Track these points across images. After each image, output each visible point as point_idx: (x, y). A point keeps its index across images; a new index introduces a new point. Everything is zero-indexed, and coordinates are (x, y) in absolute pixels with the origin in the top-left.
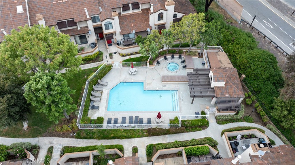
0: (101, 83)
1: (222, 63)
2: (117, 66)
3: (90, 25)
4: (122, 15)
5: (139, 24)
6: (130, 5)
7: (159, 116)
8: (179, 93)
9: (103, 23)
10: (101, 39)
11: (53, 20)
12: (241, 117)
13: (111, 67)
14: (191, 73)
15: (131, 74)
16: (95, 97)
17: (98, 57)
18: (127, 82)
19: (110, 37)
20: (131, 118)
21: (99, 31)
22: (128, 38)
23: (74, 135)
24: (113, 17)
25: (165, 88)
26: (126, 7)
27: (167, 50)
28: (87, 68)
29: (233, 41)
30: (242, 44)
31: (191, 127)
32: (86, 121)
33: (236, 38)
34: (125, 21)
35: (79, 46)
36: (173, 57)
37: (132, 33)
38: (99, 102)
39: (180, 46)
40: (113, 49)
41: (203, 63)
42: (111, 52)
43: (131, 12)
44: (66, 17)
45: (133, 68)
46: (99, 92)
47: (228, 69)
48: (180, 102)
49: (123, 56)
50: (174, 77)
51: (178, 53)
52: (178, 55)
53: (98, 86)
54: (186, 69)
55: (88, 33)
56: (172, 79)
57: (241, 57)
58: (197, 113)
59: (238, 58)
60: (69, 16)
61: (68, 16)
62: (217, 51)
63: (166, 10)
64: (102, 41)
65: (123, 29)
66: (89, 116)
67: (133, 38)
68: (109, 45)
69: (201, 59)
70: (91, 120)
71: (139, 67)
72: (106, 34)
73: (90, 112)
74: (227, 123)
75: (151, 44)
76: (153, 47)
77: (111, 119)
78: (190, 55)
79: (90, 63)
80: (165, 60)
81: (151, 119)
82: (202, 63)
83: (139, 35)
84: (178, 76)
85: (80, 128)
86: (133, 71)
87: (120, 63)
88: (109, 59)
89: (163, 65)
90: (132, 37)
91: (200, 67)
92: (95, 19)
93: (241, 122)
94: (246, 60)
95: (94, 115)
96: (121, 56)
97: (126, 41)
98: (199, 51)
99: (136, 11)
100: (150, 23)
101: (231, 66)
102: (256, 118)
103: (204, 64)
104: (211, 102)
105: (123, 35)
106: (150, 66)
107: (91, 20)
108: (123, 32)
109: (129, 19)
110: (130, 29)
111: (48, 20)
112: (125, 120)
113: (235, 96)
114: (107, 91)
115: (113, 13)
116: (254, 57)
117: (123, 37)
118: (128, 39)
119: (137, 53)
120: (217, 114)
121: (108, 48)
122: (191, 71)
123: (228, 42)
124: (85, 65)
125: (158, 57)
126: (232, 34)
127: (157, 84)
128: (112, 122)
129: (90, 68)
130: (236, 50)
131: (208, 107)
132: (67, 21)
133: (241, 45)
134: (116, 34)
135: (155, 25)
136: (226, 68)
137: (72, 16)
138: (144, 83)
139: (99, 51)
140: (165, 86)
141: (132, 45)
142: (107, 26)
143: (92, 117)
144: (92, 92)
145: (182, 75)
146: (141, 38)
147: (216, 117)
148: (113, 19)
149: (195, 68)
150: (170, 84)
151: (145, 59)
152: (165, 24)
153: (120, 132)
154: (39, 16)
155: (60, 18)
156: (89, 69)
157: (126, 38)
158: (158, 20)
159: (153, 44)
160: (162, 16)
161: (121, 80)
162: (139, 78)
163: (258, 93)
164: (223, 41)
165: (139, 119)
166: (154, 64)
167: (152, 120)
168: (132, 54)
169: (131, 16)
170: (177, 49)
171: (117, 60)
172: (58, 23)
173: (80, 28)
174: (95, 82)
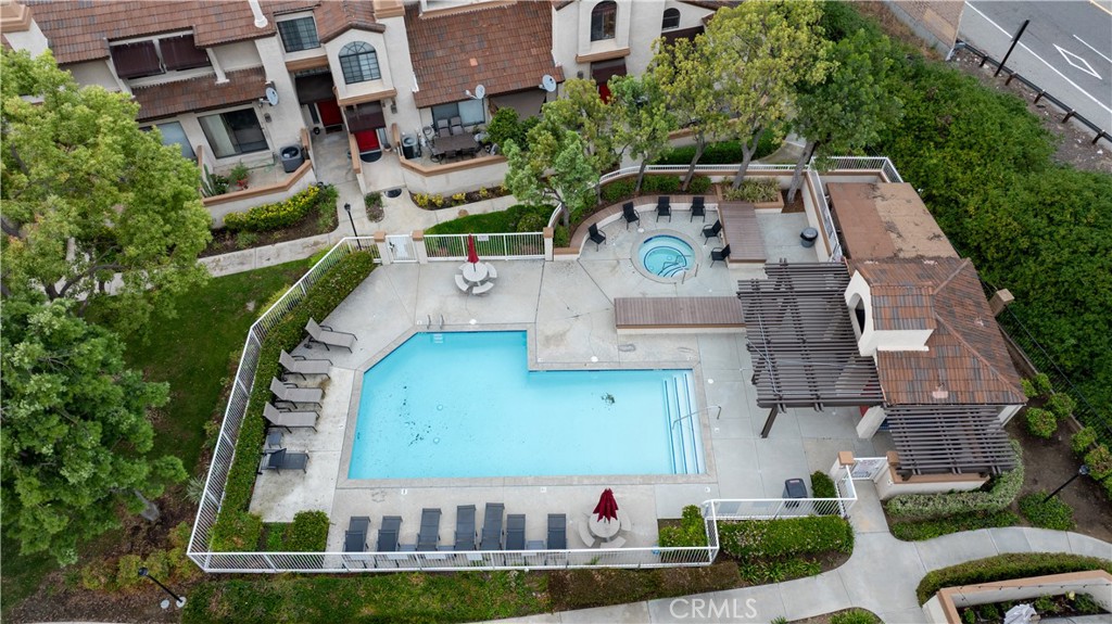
0: (324, 337)
1: (900, 236)
2: (401, 252)
3: (274, 58)
4: (424, 13)
5: (503, 57)
7: (607, 507)
8: (700, 380)
9: (333, 51)
10: (329, 130)
11: (88, 37)
12: (1009, 501)
13: (370, 259)
14: (756, 284)
15: (469, 291)
16: (293, 406)
17: (313, 214)
18: (447, 329)
19: (367, 118)
20: (465, 513)
21: (316, 93)
22: (454, 121)
23: (180, 605)
24: (378, 21)
25: (630, 359)
27: (636, 176)
28: (259, 266)
29: (944, 131)
30: (989, 145)
31: (767, 558)
32: (238, 533)
33: (957, 118)
34: (437, 46)
35: (226, 167)
36: (663, 210)
37: (469, 99)
38: (311, 432)
39: (696, 159)
40: (385, 174)
41: (808, 236)
42: (373, 189)
44: (152, 20)
45: (478, 264)
46: (310, 382)
47: (932, 262)
48: (705, 427)
49: (431, 206)
50: (673, 302)
51: (687, 192)
52: (691, 198)
53: (308, 353)
54: (730, 265)
55: (265, 98)
57: (988, 204)
58: (793, 489)
59: (971, 209)
60: (168, 17)
61: (162, 19)
62: (868, 179)
64: (335, 137)
65: (426, 79)
66: (255, 507)
67: (476, 124)
68: (365, 158)
69: (794, 216)
70: (267, 526)
71: (506, 257)
72: (349, 103)
73: (264, 483)
74: (941, 534)
75: (562, 147)
76: (573, 160)
77: (367, 519)
78: (742, 199)
79: (276, 242)
80: (629, 221)
81: (564, 516)
82: (802, 236)
83: (502, 108)
84: (692, 299)
85: (207, 570)
86: (478, 279)
87: (415, 239)
88: (366, 220)
89: (618, 246)
90: (472, 121)
91: (796, 254)
92: (296, 33)
93: (1011, 524)
94: (1015, 219)
95: (280, 501)
96: (421, 206)
97: (445, 138)
98: (785, 181)
100: (553, 52)
101: (946, 249)
102: (1083, 503)
103: (809, 241)
104: (855, 428)
105: (432, 107)
106: (558, 254)
107: (273, 35)
108: (430, 94)
109: (459, 34)
110: (460, 80)
111: (62, 32)
112: (437, 526)
113: (982, 397)
114: (350, 375)
115: (377, 4)
116: (1052, 204)
117: (429, 121)
118: (456, 130)
119: (495, 192)
120: (892, 486)
121: (358, 171)
122: (758, 273)
123: (916, 136)
124: (252, 250)
125: (595, 211)
126: (937, 101)
127: (591, 342)
128: (372, 536)
129: (274, 262)
130: (960, 175)
131: (847, 456)
132: (161, 40)
133: (985, 152)
134: (394, 103)
135: (580, 61)
136: (922, 257)
137: (184, 15)
138: (530, 334)
139: (320, 185)
140: (633, 348)
141: (471, 153)
142: (354, 65)
143: (271, 509)
144: (276, 386)
145: (711, 292)
146: (513, 120)
147: (884, 503)
148: (380, 30)
149: (775, 259)
150: (654, 336)
151: (533, 218)
152: (623, 58)
153: (411, 593)
154: (8, 9)
155: (123, 24)
156: (269, 268)
157: (443, 123)
158: (593, 39)
159: (573, 143)
160: (613, 17)
161: (421, 322)
162: (507, 310)
163: (1078, 379)
164: (893, 132)
165: (505, 518)
166: (574, 242)
167: (569, 523)
168: (471, 198)
170: (680, 170)
171: (403, 228)
172: (116, 50)
173: (228, 75)
174: (293, 334)
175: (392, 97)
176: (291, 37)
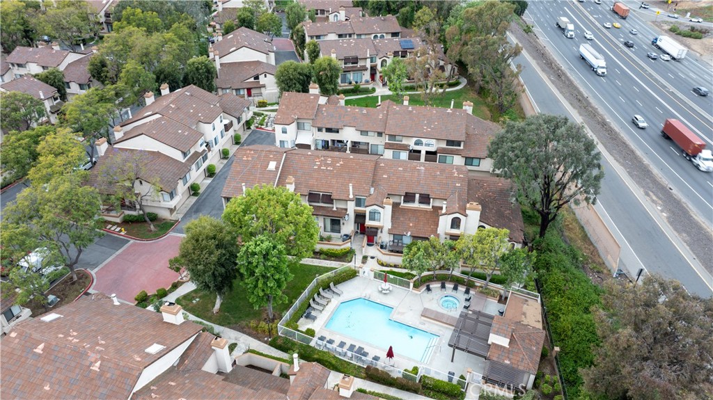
1: (526, 317)
2: (365, 275)
3: (352, 208)
4: (401, 206)
5: (421, 226)
6: (417, 196)
7: (390, 354)
8: (441, 340)
9: (368, 210)
10: (361, 233)
11: (305, 189)
13: (356, 274)
15: (381, 292)
16: (318, 304)
17: (345, 256)
18: (370, 300)
19: (373, 232)
20: (353, 346)
21: (361, 221)
22: (400, 241)
23: (270, 340)
24: (384, 205)
25: (422, 327)
26: (409, 197)
31: (434, 390)
32: (292, 327)
34: (402, 216)
35: (326, 235)
36: (455, 288)
37: (406, 235)
38: (320, 312)
39: (470, 275)
40: (373, 251)
41: (501, 311)
42: (366, 254)
43: (416, 205)
44: (322, 188)
45: (387, 283)
46: (325, 299)
47: (530, 327)
48: (435, 352)
49: (382, 265)
50: (443, 315)
52: (466, 287)
53: (328, 292)
55: (345, 218)
56: (437, 318)
60: (327, 189)
61: (325, 188)
62: (529, 299)
63: (466, 216)
64: (362, 236)
65: (394, 226)
66: (298, 323)
68: (368, 245)
69: (501, 304)
71: (398, 286)
72: (368, 226)
73: (302, 320)
77: (326, 337)
78: (484, 293)
79: (331, 260)
80: (442, 288)
81: (380, 358)
82: (499, 311)
85: (279, 334)
86: (385, 288)
87: (373, 272)
88: (360, 262)
89: (435, 294)
90: (406, 243)
92: (360, 202)
95: (304, 325)
96: (379, 264)
97: (395, 245)
98: (504, 293)
99: (423, 206)
100: (438, 228)
101: (540, 326)
103: (501, 314)
105: (394, 234)
106: (413, 290)
107: (353, 201)
108: (394, 230)
109: (410, 215)
110: (404, 229)
111: (299, 186)
112: (344, 345)
113: (521, 368)
114: (336, 302)
115: (385, 200)
117: (392, 239)
118: (399, 244)
120: (482, 385)
121: (364, 248)
124: (324, 261)
125: (432, 281)
127: (412, 318)
129: (328, 266)
131: (470, 369)
132: (322, 194)
134: (382, 230)
135: (446, 234)
136: (529, 325)
137: (331, 189)
138: (394, 309)
139: (351, 248)
140: (424, 324)
141: (402, 253)
142: (373, 215)
143: (301, 327)
144: (316, 296)
148: (384, 207)
150: (433, 323)
152: (460, 236)
154: (291, 179)
155: (315, 187)
157: (396, 241)
158: (452, 227)
160: (459, 222)
161: (363, 295)
162: (391, 301)
165: (363, 351)
166: (420, 288)
167: (380, 360)
168: (395, 266)
169: (415, 211)
170: (467, 277)
171: (372, 265)
172: (310, 194)
173: (337, 208)
174: (326, 285)
175: (382, 228)
176: (359, 202)
